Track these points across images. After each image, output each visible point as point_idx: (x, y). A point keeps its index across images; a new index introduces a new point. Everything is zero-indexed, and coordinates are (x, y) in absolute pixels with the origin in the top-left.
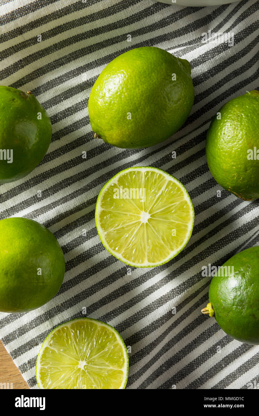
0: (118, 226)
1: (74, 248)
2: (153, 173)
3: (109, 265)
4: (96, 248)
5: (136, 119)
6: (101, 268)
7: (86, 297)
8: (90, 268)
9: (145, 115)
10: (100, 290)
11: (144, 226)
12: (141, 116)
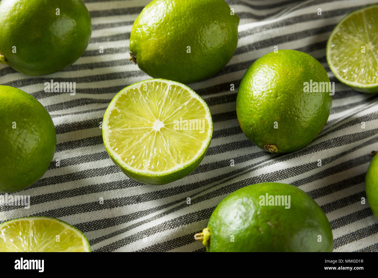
0: (127, 127)
1: (68, 166)
2: (179, 88)
3: (100, 192)
4: (92, 172)
5: (178, 27)
6: (90, 191)
7: (62, 215)
8: (78, 188)
9: (187, 25)
10: (81, 213)
11: (154, 134)
12: (183, 25)
